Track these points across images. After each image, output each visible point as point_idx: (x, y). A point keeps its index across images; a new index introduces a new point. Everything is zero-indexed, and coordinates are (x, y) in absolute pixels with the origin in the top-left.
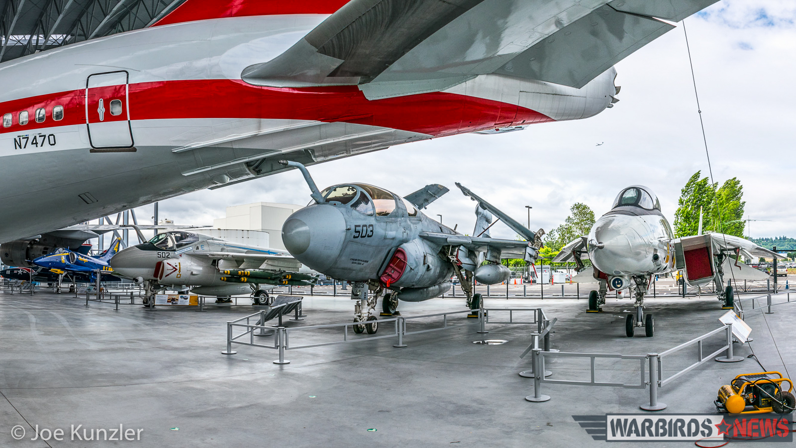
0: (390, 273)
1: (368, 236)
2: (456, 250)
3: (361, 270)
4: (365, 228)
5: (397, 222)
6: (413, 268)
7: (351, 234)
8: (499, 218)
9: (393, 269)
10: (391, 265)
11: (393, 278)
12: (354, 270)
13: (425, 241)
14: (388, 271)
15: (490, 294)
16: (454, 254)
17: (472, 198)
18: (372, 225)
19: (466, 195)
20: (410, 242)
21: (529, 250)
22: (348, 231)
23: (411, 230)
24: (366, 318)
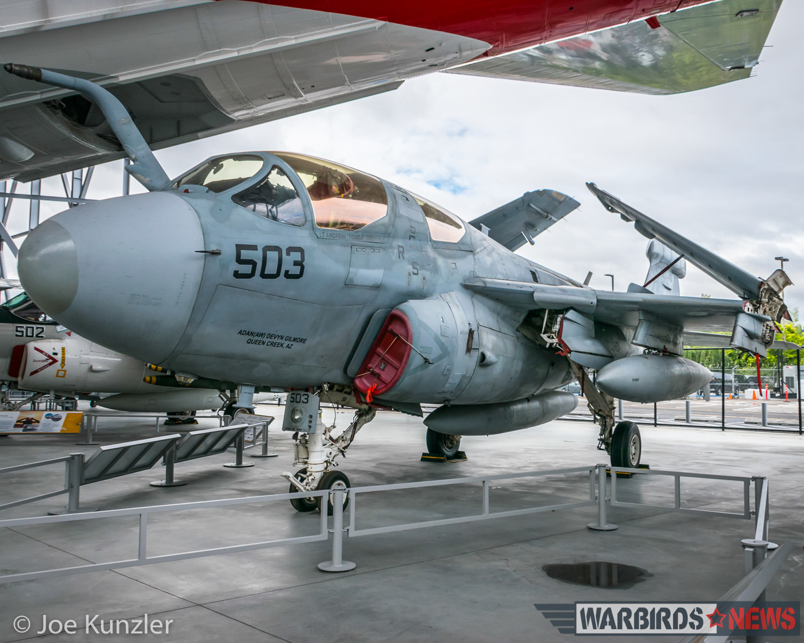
0: (377, 371)
1: (288, 275)
2: (559, 319)
3: (287, 361)
4: (273, 256)
5: (391, 247)
6: (430, 358)
7: (224, 266)
8: (682, 256)
9: (384, 360)
10: (379, 350)
11: (383, 382)
12: (262, 360)
13: (479, 297)
14: (372, 366)
15: (692, 417)
16: (554, 330)
17: (623, 217)
18: (300, 250)
19: (612, 210)
20: (434, 297)
21: (744, 322)
22: (211, 258)
23: (436, 270)
24: (318, 476)
